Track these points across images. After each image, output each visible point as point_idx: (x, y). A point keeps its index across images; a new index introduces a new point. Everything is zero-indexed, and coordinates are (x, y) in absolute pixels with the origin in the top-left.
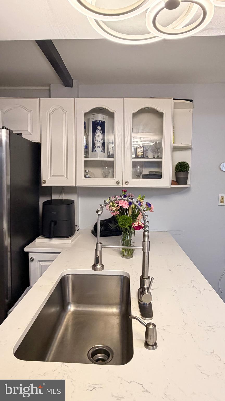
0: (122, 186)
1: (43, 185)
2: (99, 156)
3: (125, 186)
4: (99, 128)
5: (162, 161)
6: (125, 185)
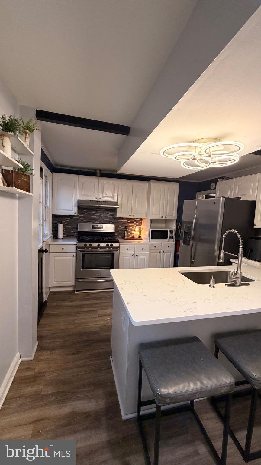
1: (254, 227)
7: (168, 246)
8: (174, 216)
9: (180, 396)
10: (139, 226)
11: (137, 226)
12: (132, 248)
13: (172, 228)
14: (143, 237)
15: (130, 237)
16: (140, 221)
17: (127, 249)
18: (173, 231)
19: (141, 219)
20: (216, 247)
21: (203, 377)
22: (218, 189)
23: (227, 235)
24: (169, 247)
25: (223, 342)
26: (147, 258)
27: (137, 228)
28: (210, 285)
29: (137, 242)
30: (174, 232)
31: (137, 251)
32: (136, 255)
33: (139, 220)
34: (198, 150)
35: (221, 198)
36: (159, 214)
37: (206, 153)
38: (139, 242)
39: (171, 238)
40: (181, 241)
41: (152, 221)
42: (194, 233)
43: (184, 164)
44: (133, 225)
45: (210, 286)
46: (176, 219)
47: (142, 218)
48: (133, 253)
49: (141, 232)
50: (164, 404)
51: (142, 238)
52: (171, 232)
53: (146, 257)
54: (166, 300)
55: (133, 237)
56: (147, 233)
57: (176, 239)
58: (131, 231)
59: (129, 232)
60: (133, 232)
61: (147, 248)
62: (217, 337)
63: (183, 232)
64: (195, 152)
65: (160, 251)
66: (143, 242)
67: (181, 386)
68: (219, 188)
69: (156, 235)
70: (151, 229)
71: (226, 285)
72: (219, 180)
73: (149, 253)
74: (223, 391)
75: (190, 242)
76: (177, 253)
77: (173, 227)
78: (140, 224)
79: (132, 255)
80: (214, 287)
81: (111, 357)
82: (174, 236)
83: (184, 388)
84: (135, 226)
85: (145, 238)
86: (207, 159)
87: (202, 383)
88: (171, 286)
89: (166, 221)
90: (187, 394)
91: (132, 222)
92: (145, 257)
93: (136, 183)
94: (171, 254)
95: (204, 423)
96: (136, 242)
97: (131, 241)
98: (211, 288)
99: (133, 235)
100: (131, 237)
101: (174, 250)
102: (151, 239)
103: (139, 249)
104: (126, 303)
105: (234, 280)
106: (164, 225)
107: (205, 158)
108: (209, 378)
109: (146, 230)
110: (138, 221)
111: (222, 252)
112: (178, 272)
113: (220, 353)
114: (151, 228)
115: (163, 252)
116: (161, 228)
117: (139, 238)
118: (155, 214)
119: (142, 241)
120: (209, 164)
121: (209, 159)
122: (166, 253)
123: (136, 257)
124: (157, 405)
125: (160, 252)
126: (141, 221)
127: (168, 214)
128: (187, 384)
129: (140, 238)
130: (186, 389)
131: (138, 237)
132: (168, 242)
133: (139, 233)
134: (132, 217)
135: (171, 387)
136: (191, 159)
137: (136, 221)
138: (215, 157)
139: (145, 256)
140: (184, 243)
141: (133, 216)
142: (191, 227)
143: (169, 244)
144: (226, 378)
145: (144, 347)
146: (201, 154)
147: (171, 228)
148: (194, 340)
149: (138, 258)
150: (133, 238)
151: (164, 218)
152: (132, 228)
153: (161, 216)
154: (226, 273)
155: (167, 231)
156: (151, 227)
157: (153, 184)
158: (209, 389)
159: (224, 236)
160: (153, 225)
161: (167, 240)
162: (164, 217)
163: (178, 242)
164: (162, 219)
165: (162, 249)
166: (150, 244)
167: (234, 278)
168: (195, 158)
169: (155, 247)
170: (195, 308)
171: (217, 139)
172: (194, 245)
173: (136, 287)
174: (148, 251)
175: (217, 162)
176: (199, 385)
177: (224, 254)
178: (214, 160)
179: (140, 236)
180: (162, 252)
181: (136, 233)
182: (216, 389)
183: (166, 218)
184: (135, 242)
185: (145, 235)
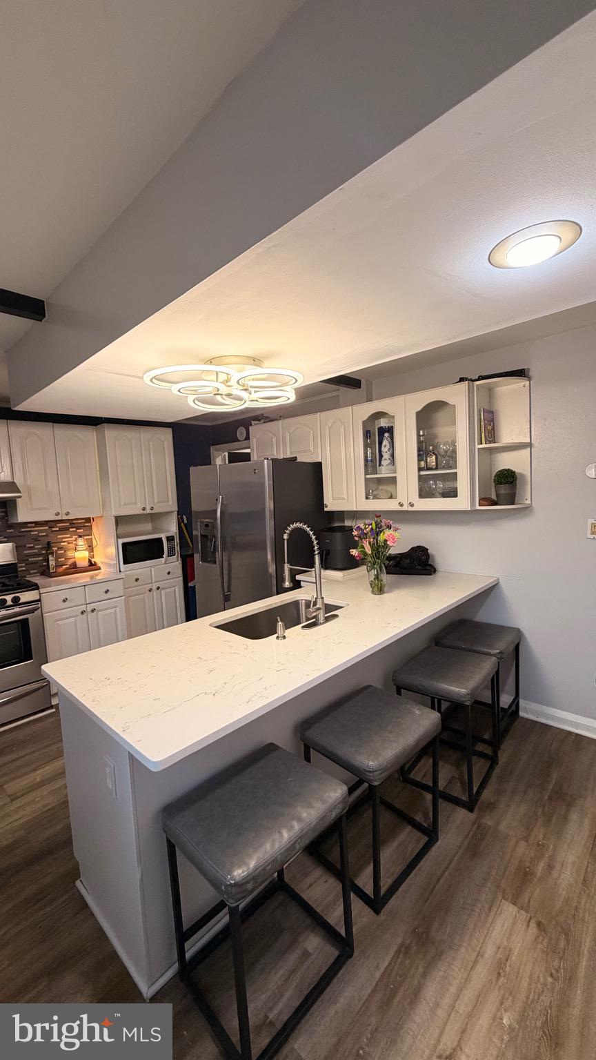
0: (407, 509)
1: (326, 509)
2: (384, 472)
3: (410, 509)
4: (386, 435)
5: (456, 473)
6: (410, 507)
7: (167, 571)
8: (171, 503)
9: (268, 865)
10: (85, 537)
11: (80, 536)
12: (76, 596)
13: (169, 531)
14: (102, 562)
15: (64, 567)
16: (86, 524)
17: (64, 601)
18: (173, 536)
19: (88, 520)
20: (269, 557)
21: (299, 809)
22: (253, 440)
23: (290, 535)
24: (169, 573)
25: (315, 734)
26: (120, 612)
27: (81, 542)
28: (276, 635)
29: (87, 576)
30: (177, 540)
31: (93, 601)
32: (93, 611)
33: (84, 521)
34: (222, 377)
35: (266, 461)
36: (136, 503)
37: (240, 385)
38: (92, 577)
39: (171, 553)
40: (195, 555)
41: (119, 520)
42: (222, 536)
43: (194, 401)
44: (69, 536)
45: (278, 637)
46: (176, 508)
47: (91, 517)
48: (83, 608)
49: (93, 551)
50: (244, 897)
51: (99, 564)
52: (170, 539)
53: (118, 609)
54: (206, 693)
55: (74, 566)
56: (112, 550)
57: (182, 554)
58: (65, 551)
59: (61, 556)
60: (70, 554)
61: (117, 588)
62: (304, 727)
63: (197, 536)
64: (217, 381)
65: (149, 586)
66: (101, 575)
67: (268, 846)
68: (255, 440)
69: (134, 552)
70: (121, 541)
71: (303, 627)
72: (253, 422)
73: (125, 599)
74: (334, 815)
75: (217, 554)
76: (190, 585)
77: (172, 528)
78: (88, 533)
79: (80, 612)
80: (284, 637)
81: (78, 883)
82: (177, 548)
83: (273, 845)
84: (74, 538)
85: (106, 564)
86: (241, 395)
87: (300, 820)
88: (206, 660)
89: (154, 517)
90: (281, 854)
91: (64, 530)
92: (115, 610)
93: (63, 431)
94: (177, 588)
95: (305, 896)
96: (84, 578)
97: (69, 579)
98: (281, 641)
99: (70, 562)
100: (67, 569)
101: (181, 578)
102: (124, 564)
103: (96, 593)
104: (118, 730)
105: (314, 614)
106: (149, 526)
107: (237, 391)
108: (310, 806)
109: (107, 546)
110: (82, 526)
111: (287, 567)
112: (210, 625)
113: (313, 753)
114: (120, 538)
115: (158, 588)
116: (144, 533)
117: (89, 566)
118: (125, 504)
119: (100, 573)
120: (243, 401)
121: (244, 395)
122: (164, 589)
123: (91, 616)
124: (229, 907)
125: (150, 590)
126: (89, 524)
127: (156, 500)
128: (276, 836)
129: (92, 566)
130: (277, 845)
131: (86, 563)
132: (165, 563)
133: (89, 553)
134: (65, 517)
135: (250, 856)
136: (212, 395)
137: (75, 525)
138: (255, 392)
139: (115, 607)
140: (204, 559)
141: (67, 514)
142: (214, 525)
143: (169, 567)
144: (335, 791)
145: (172, 810)
146: (229, 384)
147: (167, 531)
148: (270, 748)
149: (97, 619)
150: (74, 569)
151: (148, 511)
152: (66, 544)
153: (140, 506)
154: (296, 604)
155: (160, 540)
156: (118, 537)
157: (110, 433)
158: (314, 823)
159: (286, 537)
160: (122, 529)
161: (163, 560)
162: (148, 508)
163: (188, 560)
164: (145, 512)
165: (155, 582)
166: (122, 575)
167: (313, 612)
168: (219, 392)
169: (137, 580)
170: (266, 688)
171: (256, 361)
172: (225, 558)
173: (130, 687)
174: (122, 594)
175: (259, 400)
176: (297, 826)
177: (291, 570)
178: (254, 396)
179: (93, 560)
180: (154, 588)
181: (80, 555)
182: (323, 818)
183: (152, 509)
184: (82, 577)
185: (106, 556)
